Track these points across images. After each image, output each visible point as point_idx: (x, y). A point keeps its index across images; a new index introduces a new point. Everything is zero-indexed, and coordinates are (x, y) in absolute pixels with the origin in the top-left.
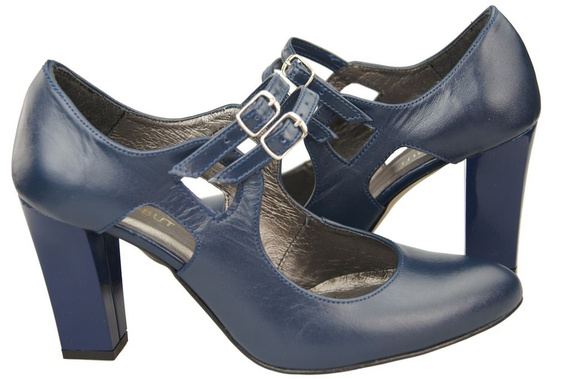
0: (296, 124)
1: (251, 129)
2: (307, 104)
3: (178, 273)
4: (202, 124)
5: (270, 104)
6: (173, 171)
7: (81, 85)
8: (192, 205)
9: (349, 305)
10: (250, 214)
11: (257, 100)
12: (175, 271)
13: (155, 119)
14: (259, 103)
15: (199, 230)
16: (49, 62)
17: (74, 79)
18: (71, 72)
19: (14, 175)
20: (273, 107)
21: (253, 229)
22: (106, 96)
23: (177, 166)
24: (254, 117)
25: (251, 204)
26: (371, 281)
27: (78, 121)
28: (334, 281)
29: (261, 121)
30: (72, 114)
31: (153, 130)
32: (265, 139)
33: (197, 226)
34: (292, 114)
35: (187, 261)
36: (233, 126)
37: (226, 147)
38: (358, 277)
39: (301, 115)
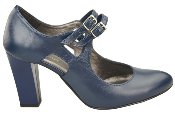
0: (103, 26)
1: (88, 28)
2: (105, 20)
3: (62, 77)
4: (66, 27)
5: (94, 20)
6: (62, 42)
7: (27, 14)
8: (68, 54)
9: (120, 86)
10: (87, 56)
11: (90, 18)
12: (61, 76)
13: (50, 26)
14: (91, 19)
15: (70, 62)
16: (17, 6)
17: (24, 12)
18: (23, 9)
19: (4, 45)
20: (95, 20)
21: (88, 62)
22: (35, 18)
23: (64, 41)
24: (89, 24)
25: (87, 53)
26: (122, 79)
27: (28, 26)
28: (109, 79)
29: (91, 25)
30: (26, 23)
31: (50, 29)
32: (93, 31)
33: (69, 61)
34: (101, 23)
35: (65, 73)
36: (82, 27)
37: (79, 34)
38: (117, 78)
39: (104, 23)
